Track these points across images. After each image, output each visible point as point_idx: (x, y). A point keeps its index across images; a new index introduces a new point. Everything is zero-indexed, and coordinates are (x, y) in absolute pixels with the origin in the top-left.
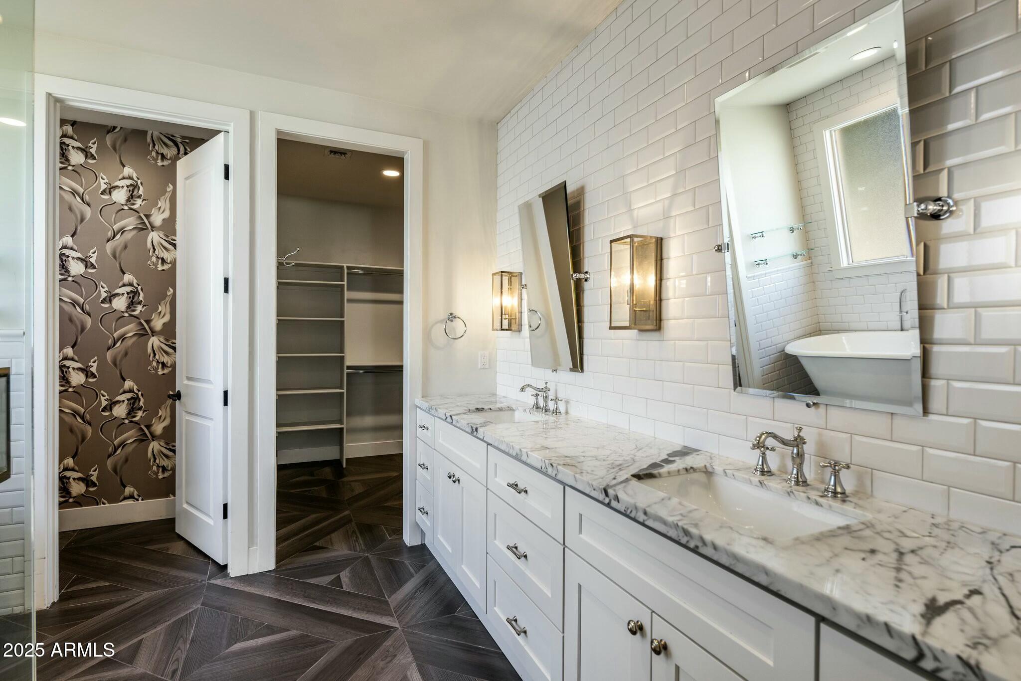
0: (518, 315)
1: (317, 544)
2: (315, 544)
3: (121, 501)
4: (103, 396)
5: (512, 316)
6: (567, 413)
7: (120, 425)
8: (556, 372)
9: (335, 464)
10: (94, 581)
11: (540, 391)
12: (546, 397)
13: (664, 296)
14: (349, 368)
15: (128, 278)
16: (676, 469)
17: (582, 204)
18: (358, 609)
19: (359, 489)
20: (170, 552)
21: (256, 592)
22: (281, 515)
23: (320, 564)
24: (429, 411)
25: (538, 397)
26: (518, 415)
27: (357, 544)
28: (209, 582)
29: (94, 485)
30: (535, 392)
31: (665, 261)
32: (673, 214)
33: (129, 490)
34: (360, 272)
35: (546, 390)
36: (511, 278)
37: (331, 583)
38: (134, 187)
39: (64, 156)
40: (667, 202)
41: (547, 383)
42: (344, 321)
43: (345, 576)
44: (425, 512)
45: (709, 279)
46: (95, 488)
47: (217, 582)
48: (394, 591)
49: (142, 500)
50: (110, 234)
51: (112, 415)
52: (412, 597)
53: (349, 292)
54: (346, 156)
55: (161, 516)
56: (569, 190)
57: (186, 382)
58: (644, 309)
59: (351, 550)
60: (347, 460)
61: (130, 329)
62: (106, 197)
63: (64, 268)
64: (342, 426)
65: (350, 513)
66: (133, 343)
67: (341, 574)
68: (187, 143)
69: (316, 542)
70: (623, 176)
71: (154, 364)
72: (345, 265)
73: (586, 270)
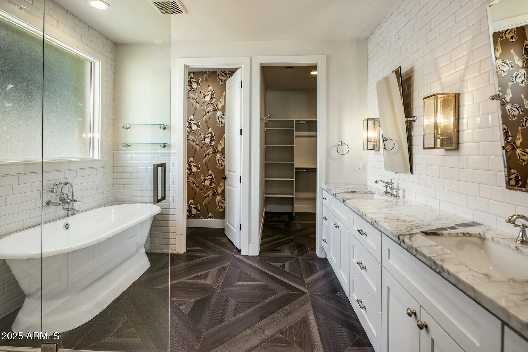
0: (378, 142)
1: (277, 248)
2: (276, 248)
3: (207, 218)
4: (202, 177)
5: (375, 142)
6: (404, 197)
7: (207, 188)
8: (398, 173)
9: (290, 214)
10: (197, 247)
11: (388, 184)
12: (391, 187)
13: (460, 129)
14: (296, 169)
15: (210, 130)
16: (456, 233)
17: (412, 78)
18: (291, 280)
19: (299, 227)
20: (222, 241)
21: (250, 263)
22: (264, 233)
23: (277, 257)
24: (327, 190)
25: (387, 187)
26: (376, 196)
27: (294, 252)
28: (234, 255)
29: (199, 211)
30: (385, 185)
31: (461, 108)
32: (466, 78)
33: (210, 214)
34: (304, 122)
35: (391, 183)
36: (374, 122)
37: (280, 266)
38: (212, 94)
39: (190, 85)
40: (462, 71)
41: (392, 179)
42: (294, 146)
43: (287, 265)
44: (325, 242)
45: (490, 117)
46: (200, 212)
47: (236, 256)
48: (308, 276)
49: (214, 219)
50: (205, 113)
51: (205, 184)
52: (316, 281)
53: (296, 132)
54: (293, 68)
55: (220, 227)
56: (403, 71)
57: (228, 172)
58: (448, 137)
59: (291, 254)
60: (295, 213)
61: (211, 150)
62: (203, 99)
63: (190, 127)
64: (293, 196)
65: (293, 237)
66: (212, 156)
67: (285, 263)
68: (230, 74)
69: (277, 247)
70: (436, 59)
71: (218, 164)
72: (295, 120)
73: (414, 115)
